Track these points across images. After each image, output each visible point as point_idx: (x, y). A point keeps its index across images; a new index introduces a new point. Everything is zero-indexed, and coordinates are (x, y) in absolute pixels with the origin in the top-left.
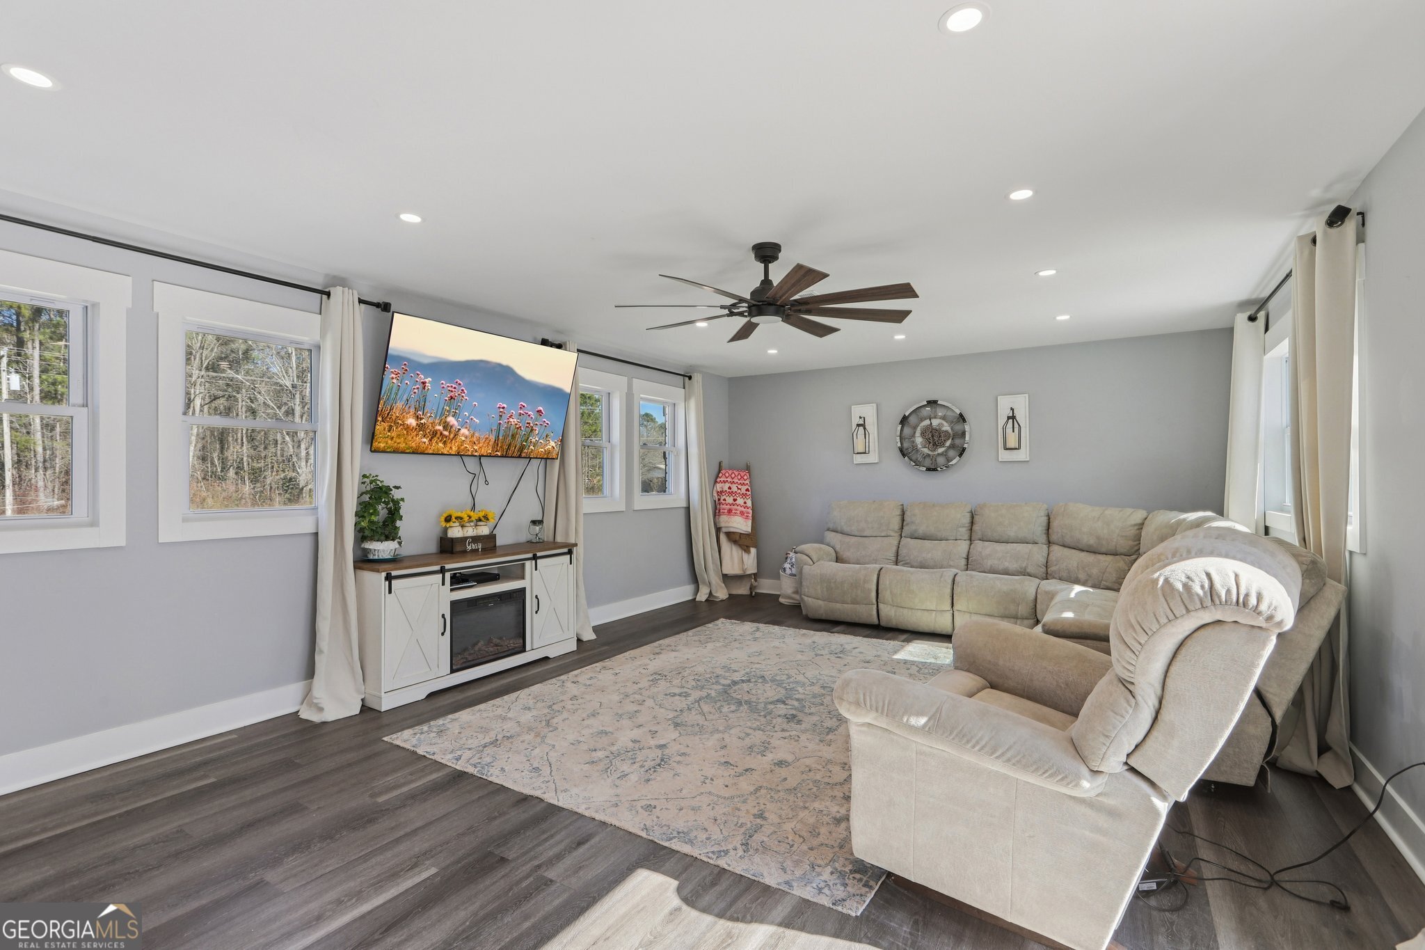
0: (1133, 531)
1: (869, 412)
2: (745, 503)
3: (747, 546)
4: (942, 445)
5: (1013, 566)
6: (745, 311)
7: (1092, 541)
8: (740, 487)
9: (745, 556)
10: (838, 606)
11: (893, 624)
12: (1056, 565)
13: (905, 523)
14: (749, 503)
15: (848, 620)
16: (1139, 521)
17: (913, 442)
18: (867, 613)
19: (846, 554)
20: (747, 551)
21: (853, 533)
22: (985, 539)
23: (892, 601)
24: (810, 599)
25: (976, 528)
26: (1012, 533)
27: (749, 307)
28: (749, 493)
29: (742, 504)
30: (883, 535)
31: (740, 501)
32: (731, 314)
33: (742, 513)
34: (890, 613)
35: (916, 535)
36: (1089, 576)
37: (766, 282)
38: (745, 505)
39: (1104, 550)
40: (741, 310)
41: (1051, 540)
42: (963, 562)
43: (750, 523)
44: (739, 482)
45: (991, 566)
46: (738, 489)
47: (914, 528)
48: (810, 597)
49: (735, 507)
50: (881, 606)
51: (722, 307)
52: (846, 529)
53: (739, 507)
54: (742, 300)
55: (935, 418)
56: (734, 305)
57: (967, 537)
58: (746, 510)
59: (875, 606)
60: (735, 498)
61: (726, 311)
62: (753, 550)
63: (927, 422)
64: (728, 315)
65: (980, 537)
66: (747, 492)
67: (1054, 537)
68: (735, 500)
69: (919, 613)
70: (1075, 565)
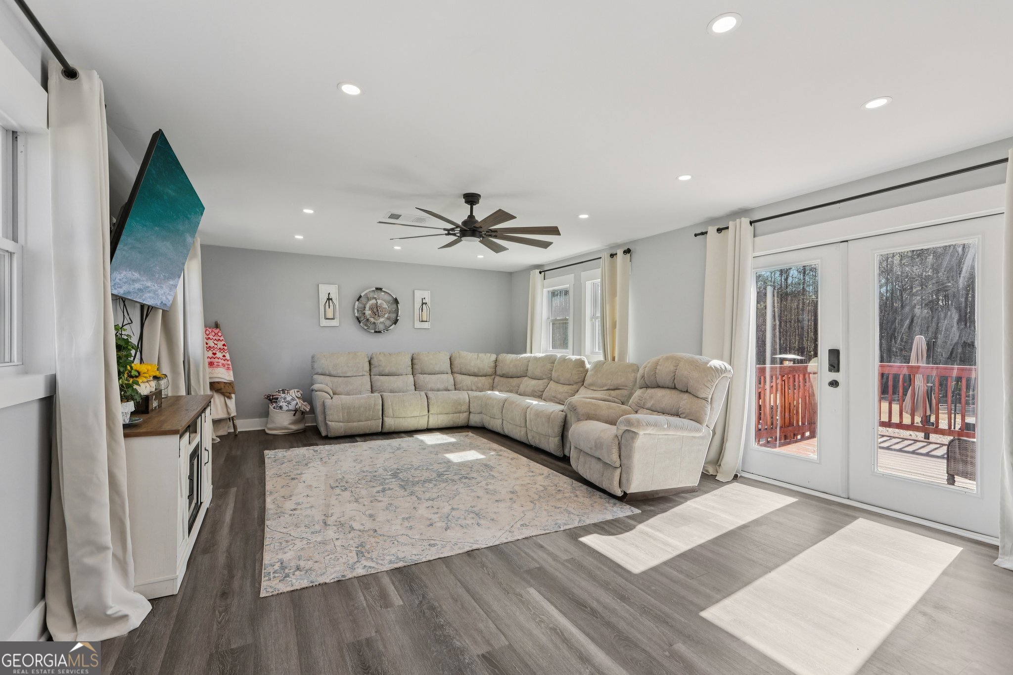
0: (492, 364)
1: (333, 291)
2: (224, 356)
3: (230, 393)
4: (383, 316)
5: (441, 386)
6: (457, 233)
7: (476, 370)
8: (216, 342)
9: (228, 401)
10: (355, 424)
11: (392, 429)
12: (460, 384)
13: (372, 366)
14: (228, 356)
15: (362, 432)
16: (495, 359)
17: (364, 313)
18: (376, 426)
19: (339, 390)
20: (230, 398)
21: (338, 375)
22: (423, 373)
23: (393, 415)
24: (333, 423)
25: (416, 367)
26: (437, 369)
27: (460, 231)
28: (226, 348)
29: (221, 357)
30: (360, 374)
31: (219, 355)
32: (449, 234)
33: (224, 365)
34: (391, 423)
35: (383, 373)
36: (478, 387)
37: (471, 216)
38: (224, 358)
39: (481, 374)
40: (456, 232)
41: (453, 371)
42: (414, 387)
43: (231, 373)
44: (214, 338)
45: (431, 388)
46: (215, 344)
47: (382, 369)
48: (333, 422)
49: (216, 360)
50: (385, 419)
51: (445, 229)
52: (333, 373)
53: (220, 360)
54: (458, 226)
55: (379, 299)
56: (452, 229)
57: (411, 372)
58: (226, 362)
59: (381, 420)
60: (214, 351)
61: (446, 232)
62: (233, 396)
63: (374, 301)
64: (446, 234)
65: (420, 372)
66: (224, 347)
67: (455, 370)
68: (214, 354)
69: (409, 420)
70: (470, 383)
